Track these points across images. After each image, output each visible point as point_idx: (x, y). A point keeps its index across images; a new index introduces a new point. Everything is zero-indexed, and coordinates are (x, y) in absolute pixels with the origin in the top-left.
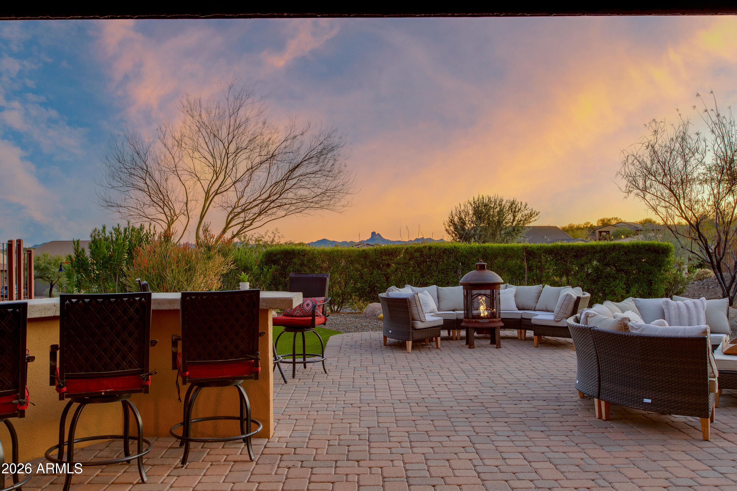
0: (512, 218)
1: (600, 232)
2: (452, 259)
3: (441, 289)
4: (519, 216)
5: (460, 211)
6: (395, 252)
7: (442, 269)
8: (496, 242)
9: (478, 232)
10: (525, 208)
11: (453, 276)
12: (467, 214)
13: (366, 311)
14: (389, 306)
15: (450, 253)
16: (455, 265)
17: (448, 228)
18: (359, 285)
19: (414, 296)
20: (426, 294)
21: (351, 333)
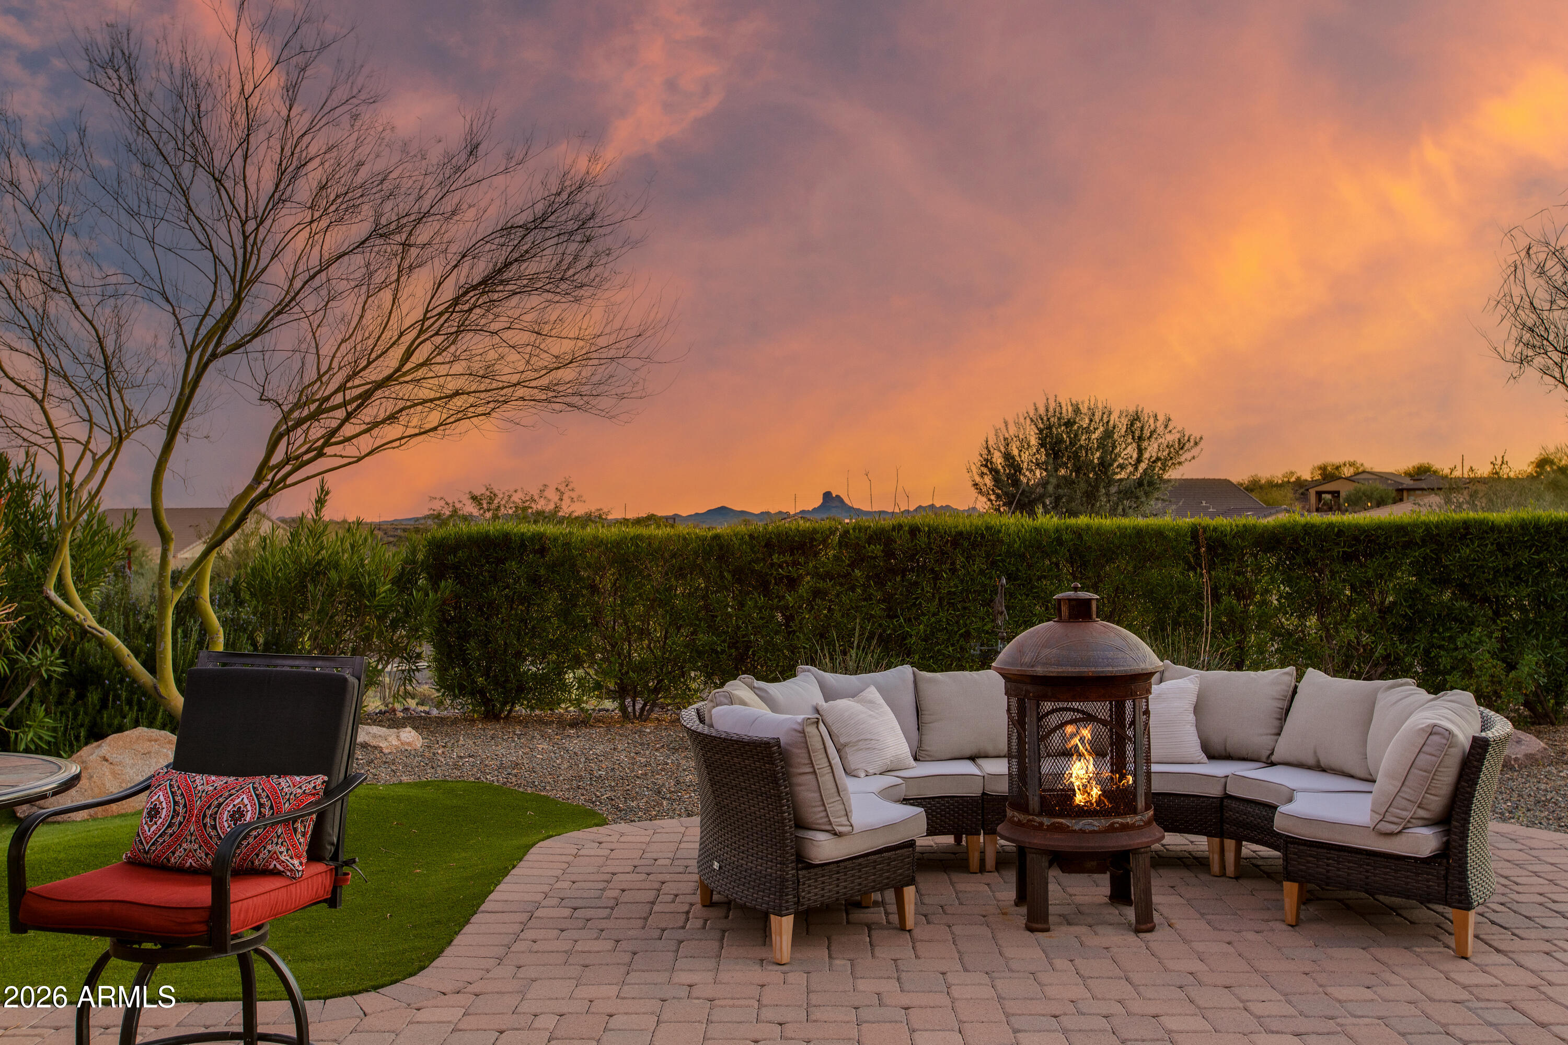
0: (1135, 456)
1: (1319, 494)
2: (979, 564)
3: (930, 680)
4: (1152, 450)
5: (1005, 439)
6: (811, 542)
7: (949, 593)
8: (1097, 514)
9: (1050, 488)
10: (1166, 427)
11: (981, 614)
12: (1024, 445)
15: (974, 545)
16: (987, 582)
17: (978, 479)
19: (803, 732)
20: (871, 702)
21: (622, 827)
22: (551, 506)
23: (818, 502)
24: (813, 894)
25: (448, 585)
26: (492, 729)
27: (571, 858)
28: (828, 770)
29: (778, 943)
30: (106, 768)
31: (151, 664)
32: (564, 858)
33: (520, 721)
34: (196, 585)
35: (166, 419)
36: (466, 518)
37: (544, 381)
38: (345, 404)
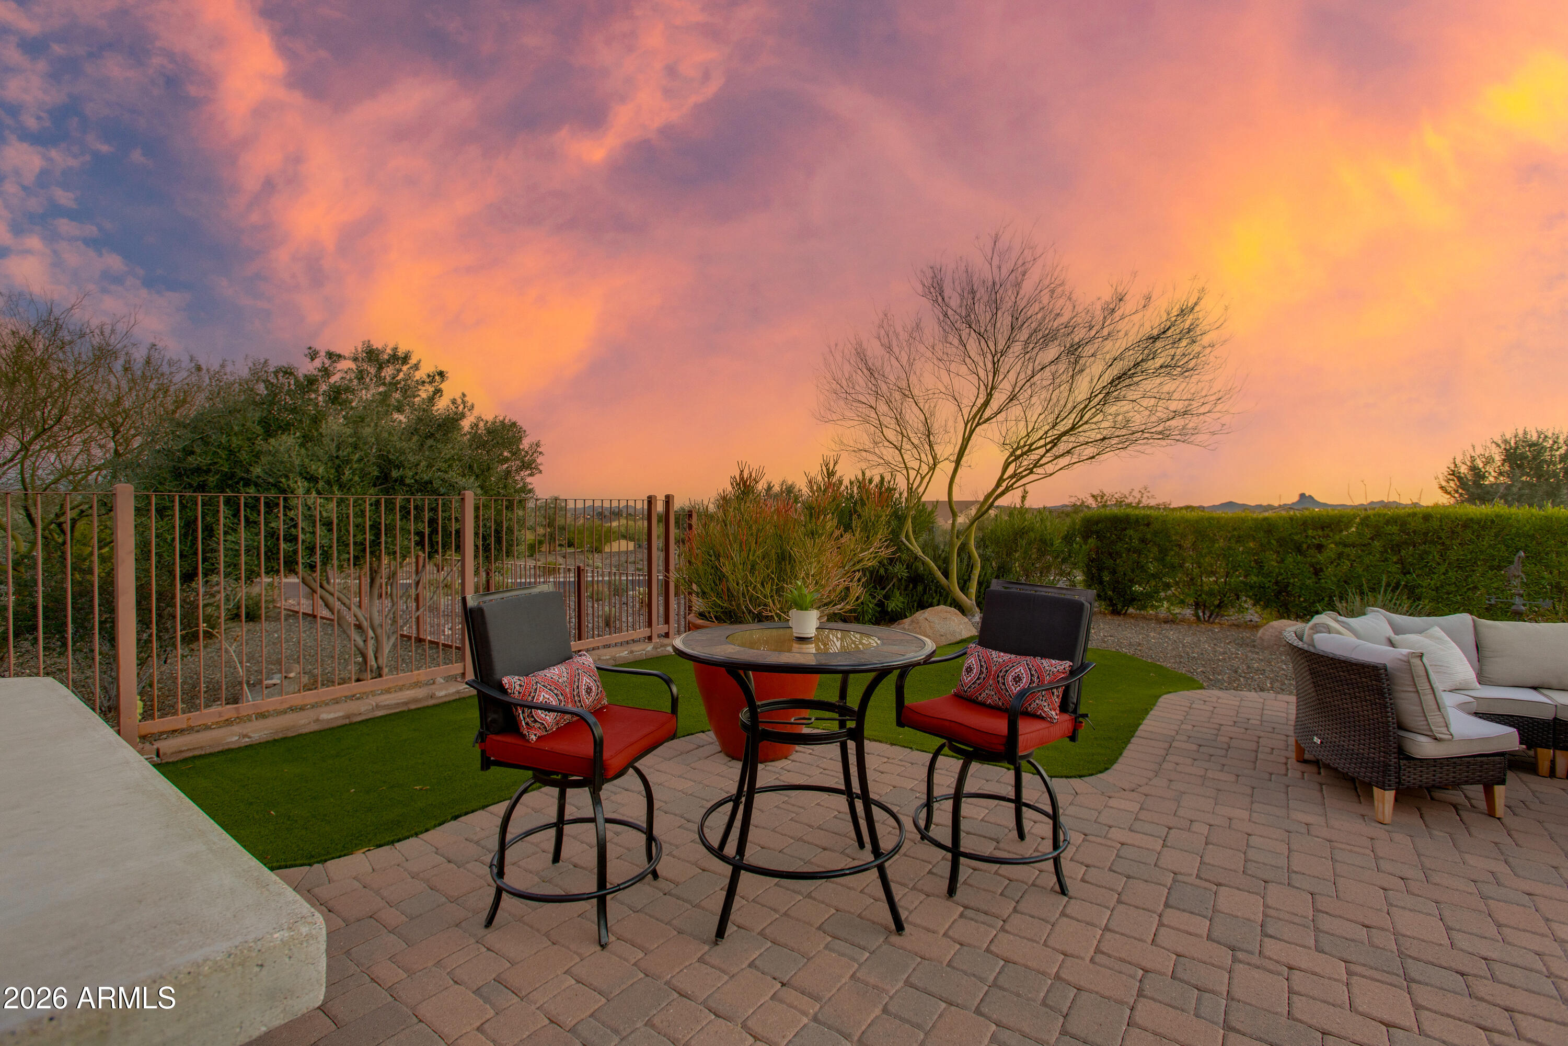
5: (1472, 457)
6: (1338, 523)
9: (1515, 490)
12: (1489, 461)
13: (1264, 634)
14: (1313, 673)
17: (1444, 484)
18: (1253, 579)
19: (1409, 662)
20: (1438, 638)
21: (1216, 692)
22: (1137, 500)
23: (1295, 498)
24: (1411, 777)
25: (1092, 541)
26: (1117, 620)
27: (1187, 709)
28: (1430, 691)
29: (1380, 809)
30: (927, 623)
31: (946, 574)
32: (1183, 708)
33: (1132, 616)
34: (968, 537)
35: (954, 458)
36: (1088, 507)
37: (1160, 428)
38: (1045, 445)
